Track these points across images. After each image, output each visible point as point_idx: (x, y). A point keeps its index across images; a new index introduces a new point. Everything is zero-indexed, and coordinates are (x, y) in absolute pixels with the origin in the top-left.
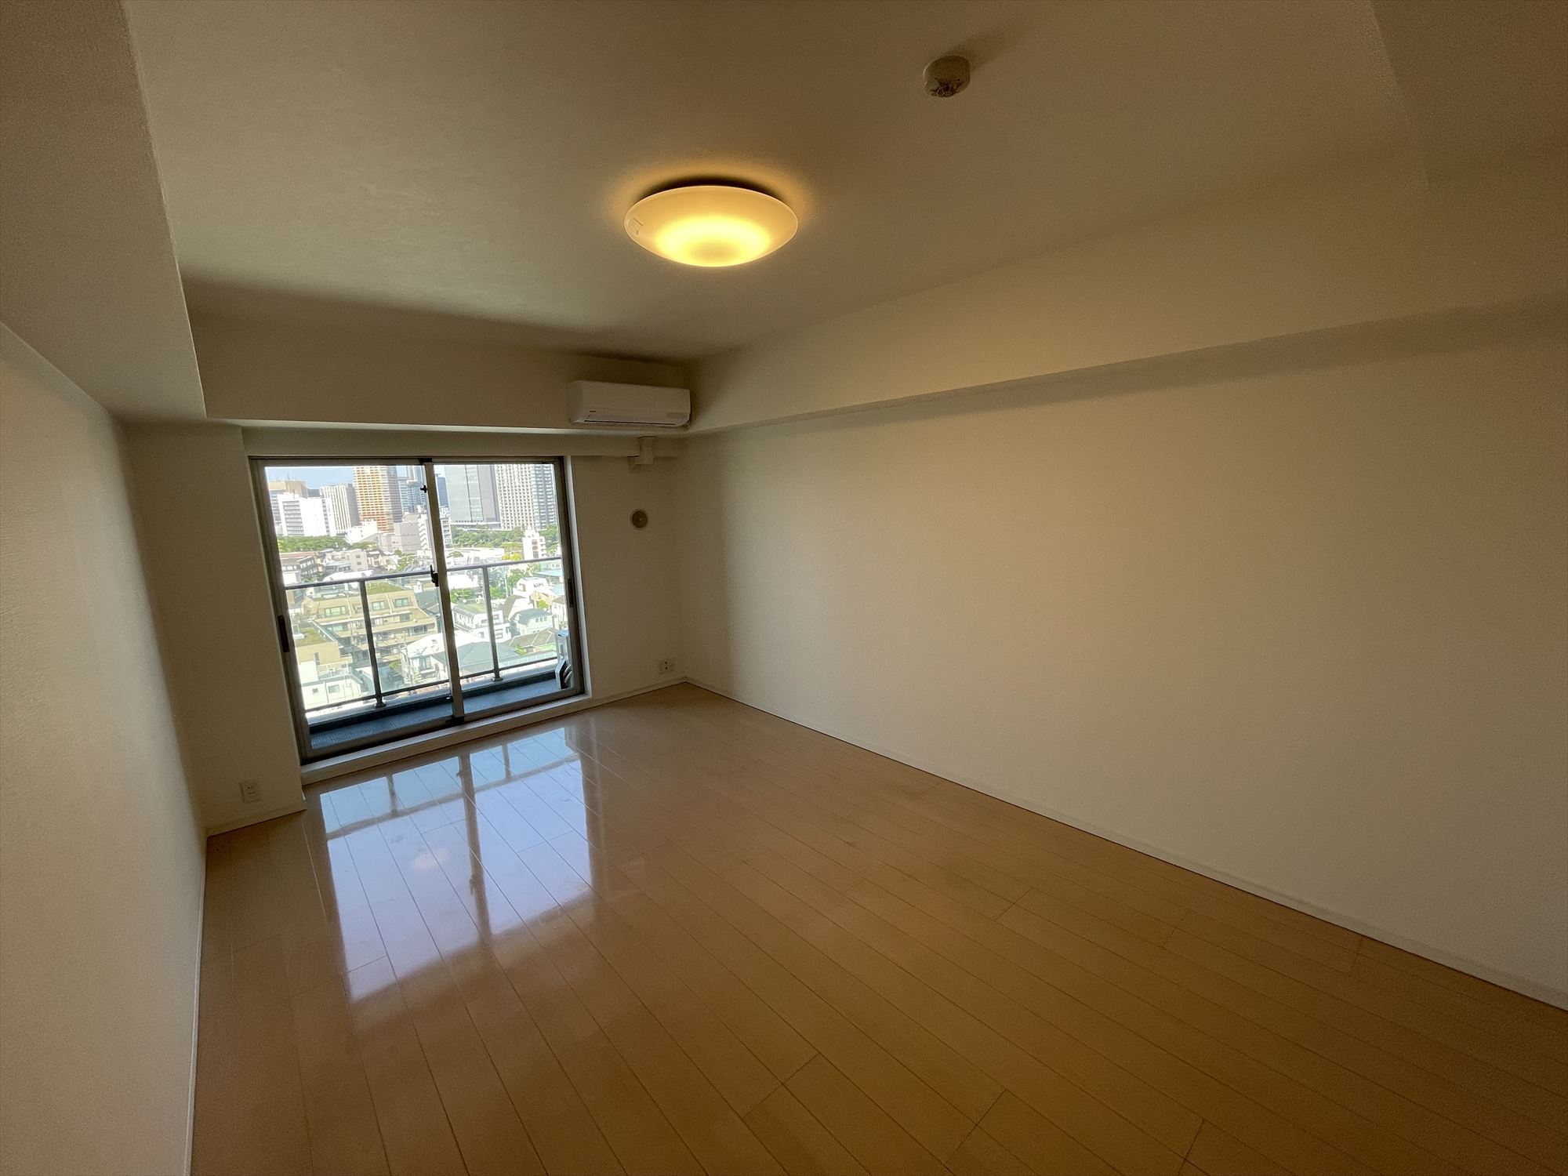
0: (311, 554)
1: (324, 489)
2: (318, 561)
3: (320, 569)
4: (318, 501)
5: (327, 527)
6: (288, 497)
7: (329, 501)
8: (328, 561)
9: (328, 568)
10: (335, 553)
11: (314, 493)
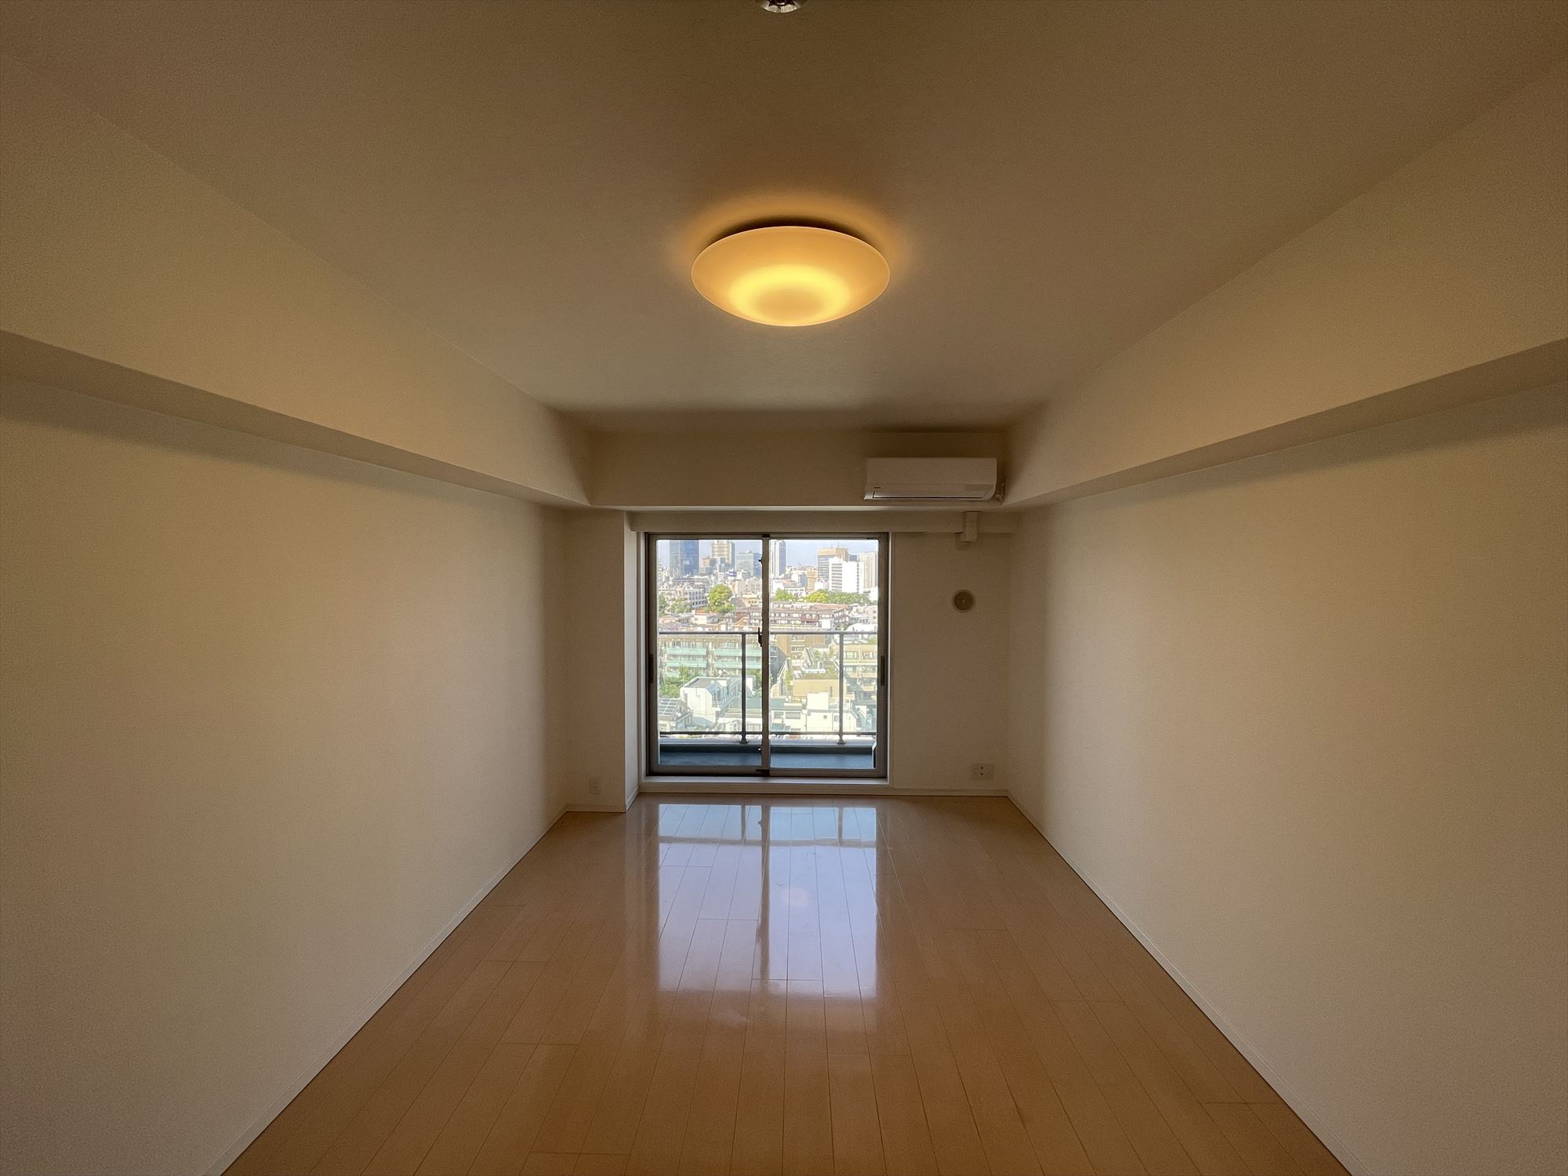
0: (843, 606)
1: (862, 556)
2: (847, 613)
3: (847, 619)
4: (854, 564)
5: (858, 586)
6: (835, 560)
7: (861, 565)
8: (854, 614)
9: (852, 619)
10: (859, 607)
11: (854, 558)
